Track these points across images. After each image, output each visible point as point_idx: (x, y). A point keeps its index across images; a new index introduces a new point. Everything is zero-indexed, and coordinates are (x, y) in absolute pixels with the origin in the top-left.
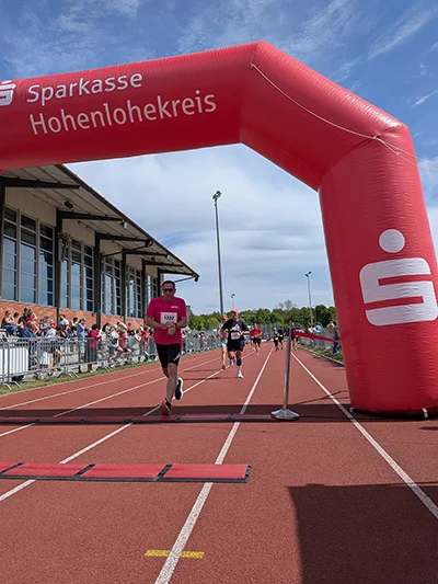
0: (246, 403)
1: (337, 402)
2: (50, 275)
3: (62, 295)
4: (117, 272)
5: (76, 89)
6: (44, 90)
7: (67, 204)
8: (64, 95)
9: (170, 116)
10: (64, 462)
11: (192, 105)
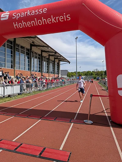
0: (78, 112)
1: (107, 115)
2: (29, 63)
3: (32, 68)
4: (47, 61)
5: (27, 14)
6: (17, 14)
7: (33, 42)
8: (23, 16)
9: (55, 22)
10: (14, 140)
11: (63, 18)
